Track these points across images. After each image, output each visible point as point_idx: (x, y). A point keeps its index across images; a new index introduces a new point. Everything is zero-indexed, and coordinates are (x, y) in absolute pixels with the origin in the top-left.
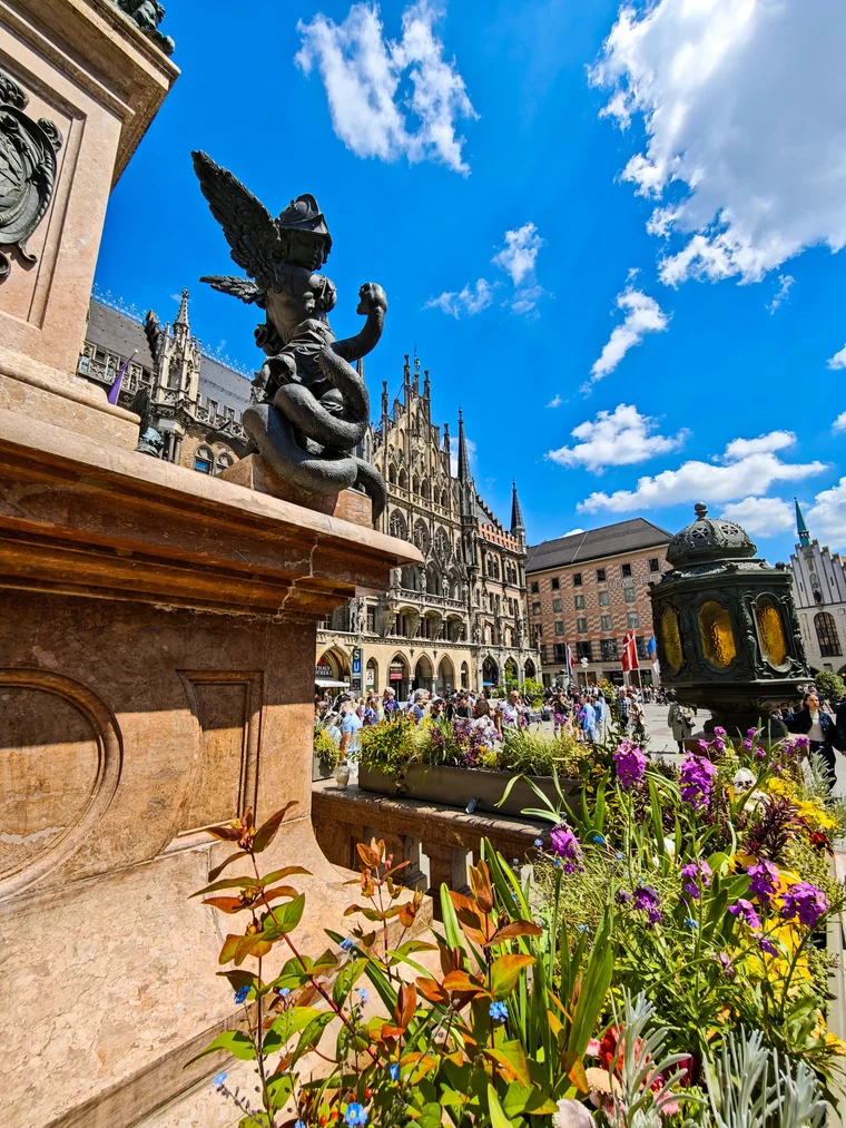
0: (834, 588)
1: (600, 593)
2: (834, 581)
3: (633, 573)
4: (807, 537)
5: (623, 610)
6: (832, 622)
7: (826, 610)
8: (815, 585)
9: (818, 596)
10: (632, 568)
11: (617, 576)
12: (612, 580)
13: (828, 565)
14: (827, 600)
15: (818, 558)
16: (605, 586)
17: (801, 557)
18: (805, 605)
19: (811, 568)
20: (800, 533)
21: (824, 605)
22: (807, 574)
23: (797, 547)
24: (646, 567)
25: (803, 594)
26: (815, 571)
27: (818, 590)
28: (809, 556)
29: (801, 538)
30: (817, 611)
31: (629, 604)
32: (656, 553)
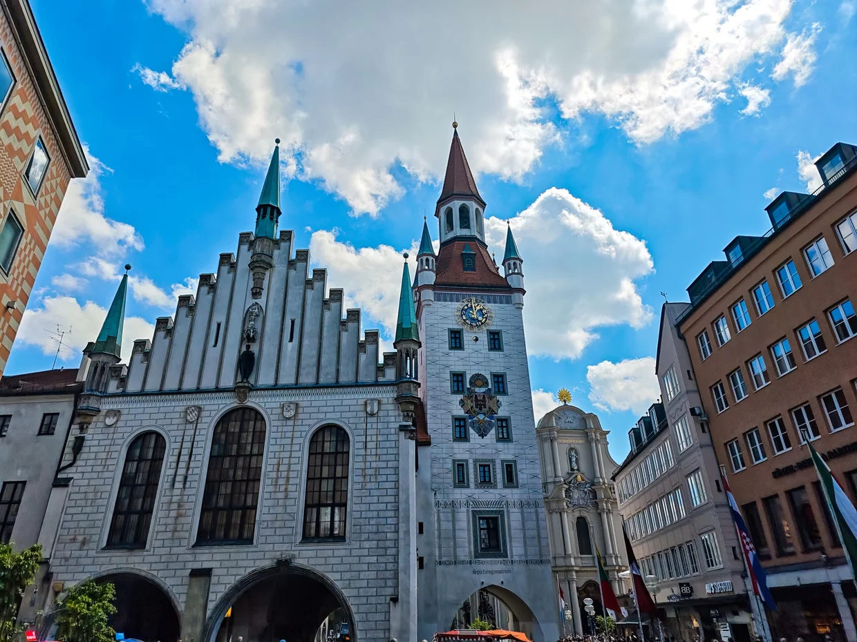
0: (290, 348)
2: (296, 331)
4: (273, 222)
6: (260, 437)
7: (253, 401)
8: (248, 338)
9: (247, 363)
13: (295, 292)
15: (279, 268)
17: (243, 265)
18: (209, 385)
19: (256, 293)
20: (261, 210)
21: (252, 389)
22: (242, 300)
23: (244, 237)
25: (213, 354)
26: (262, 301)
27: (255, 348)
28: (260, 265)
29: (260, 219)
30: (230, 402)
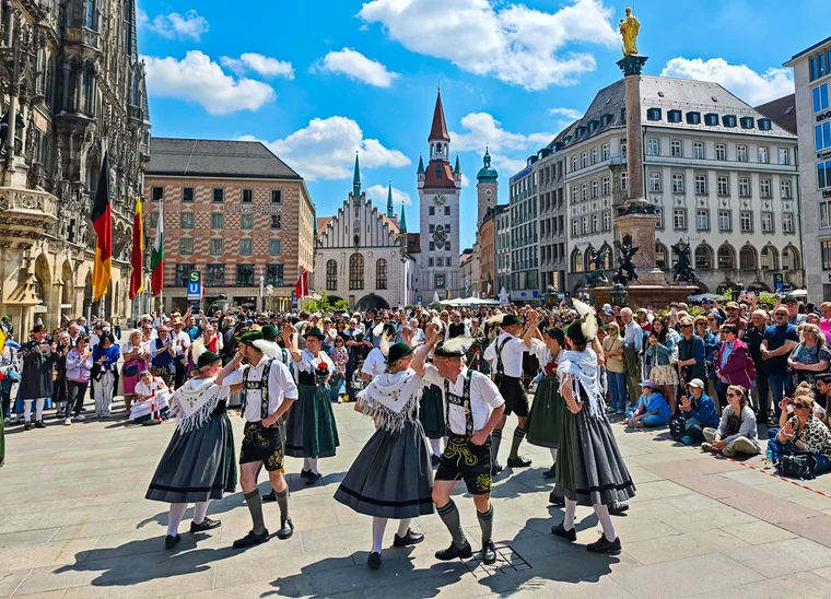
0: (369, 234)
1: (214, 215)
2: (370, 229)
3: (254, 200)
4: (359, 189)
5: (237, 236)
6: (362, 262)
7: (360, 251)
8: (356, 230)
9: (357, 239)
10: (254, 195)
11: (235, 200)
12: (230, 203)
13: (369, 215)
14: (363, 244)
15: (363, 207)
16: (221, 208)
17: (351, 205)
18: (346, 245)
19: (357, 215)
20: (355, 184)
21: (359, 247)
22: (353, 218)
23: (350, 194)
24: (268, 196)
25: (346, 236)
26: (359, 218)
27: (358, 234)
28: (357, 205)
29: (355, 187)
30: (352, 251)
31: (244, 231)
32: (281, 185)
